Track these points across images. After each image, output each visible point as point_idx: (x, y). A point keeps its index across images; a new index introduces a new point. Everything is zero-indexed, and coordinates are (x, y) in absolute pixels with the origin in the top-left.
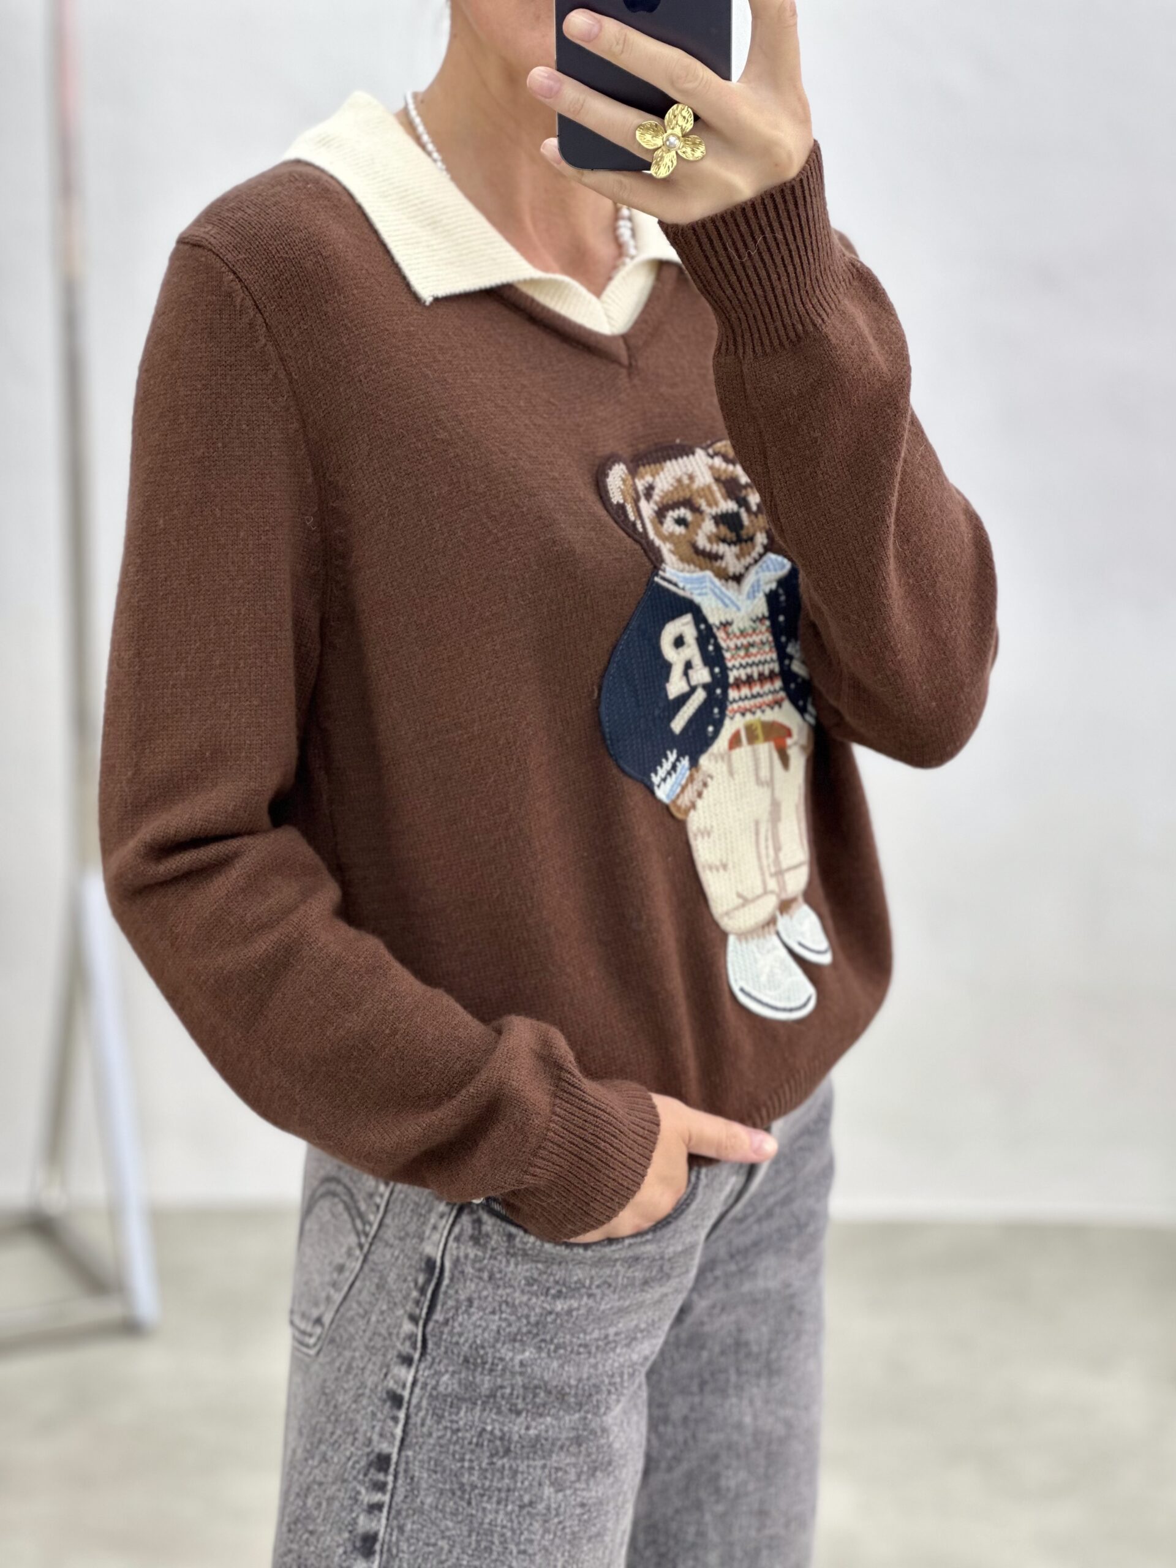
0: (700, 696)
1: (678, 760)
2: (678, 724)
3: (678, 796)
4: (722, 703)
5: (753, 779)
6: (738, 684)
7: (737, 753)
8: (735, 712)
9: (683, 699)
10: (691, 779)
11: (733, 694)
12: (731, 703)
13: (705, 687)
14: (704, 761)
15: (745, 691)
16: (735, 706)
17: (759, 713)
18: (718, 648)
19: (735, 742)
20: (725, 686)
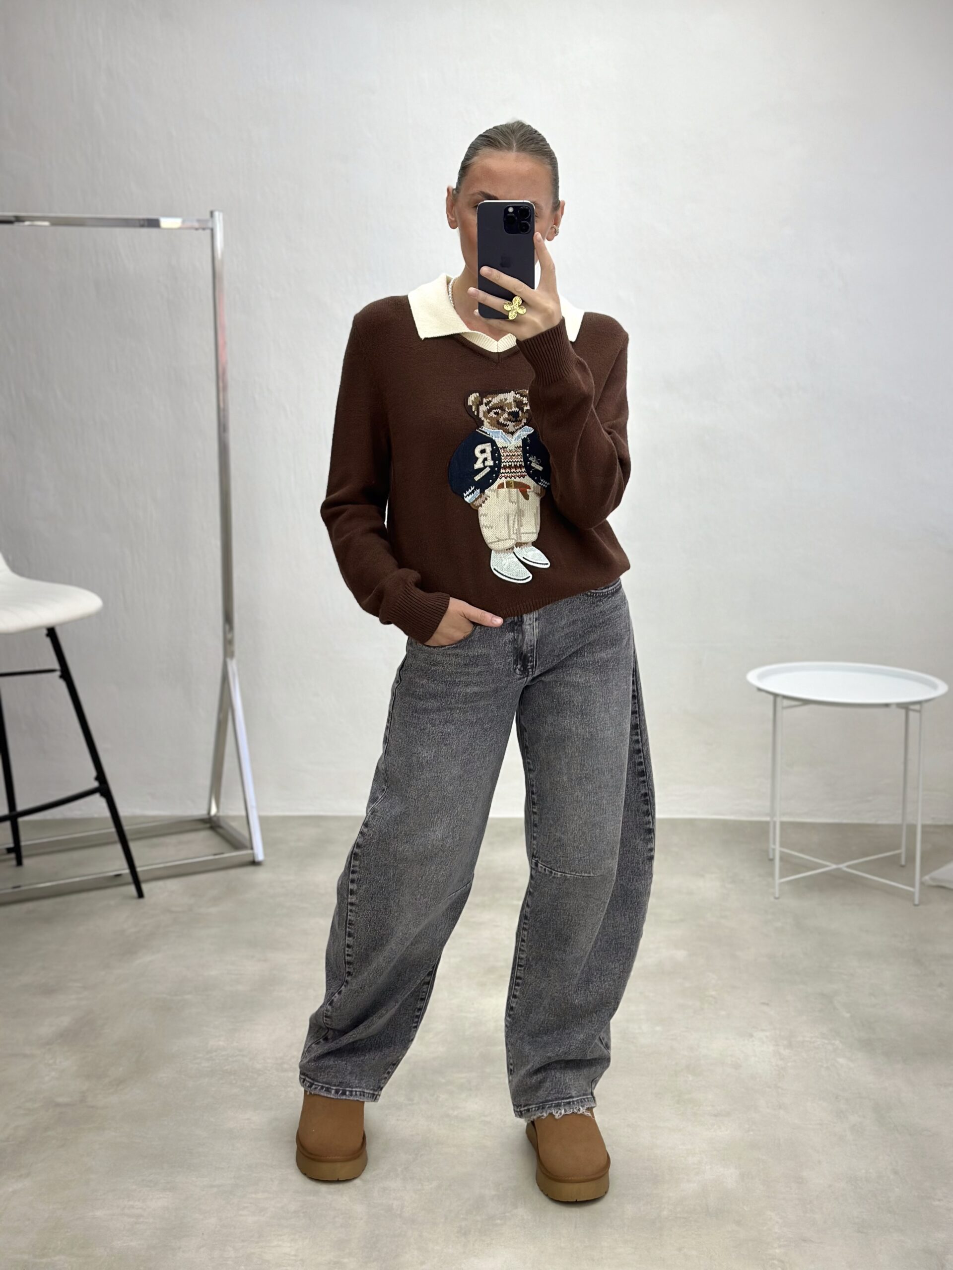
0: (488, 469)
1: (475, 489)
2: (477, 478)
3: (474, 501)
4: (498, 474)
5: (507, 498)
6: (505, 468)
7: (501, 490)
8: (503, 477)
9: (480, 470)
10: (480, 496)
11: (502, 471)
12: (501, 473)
13: (490, 467)
14: (486, 491)
15: (508, 470)
16: (503, 475)
17: (513, 478)
18: (500, 455)
19: (501, 486)
20: (500, 468)
